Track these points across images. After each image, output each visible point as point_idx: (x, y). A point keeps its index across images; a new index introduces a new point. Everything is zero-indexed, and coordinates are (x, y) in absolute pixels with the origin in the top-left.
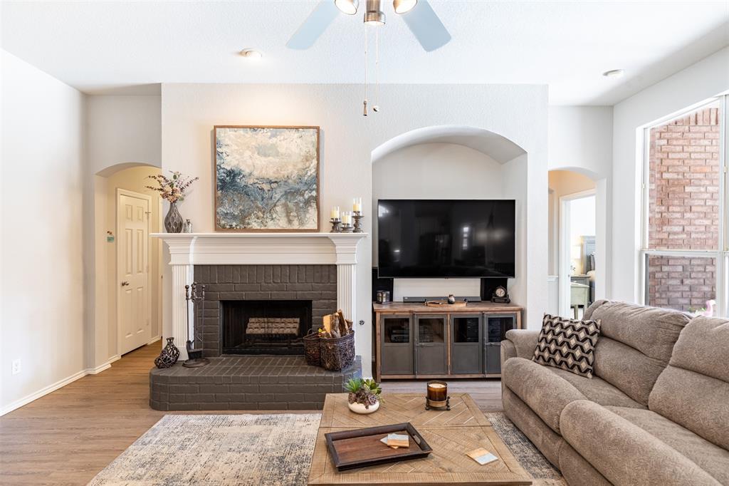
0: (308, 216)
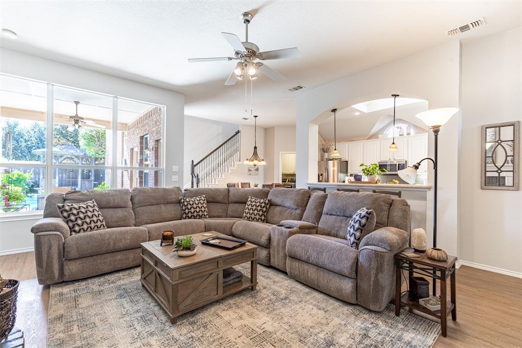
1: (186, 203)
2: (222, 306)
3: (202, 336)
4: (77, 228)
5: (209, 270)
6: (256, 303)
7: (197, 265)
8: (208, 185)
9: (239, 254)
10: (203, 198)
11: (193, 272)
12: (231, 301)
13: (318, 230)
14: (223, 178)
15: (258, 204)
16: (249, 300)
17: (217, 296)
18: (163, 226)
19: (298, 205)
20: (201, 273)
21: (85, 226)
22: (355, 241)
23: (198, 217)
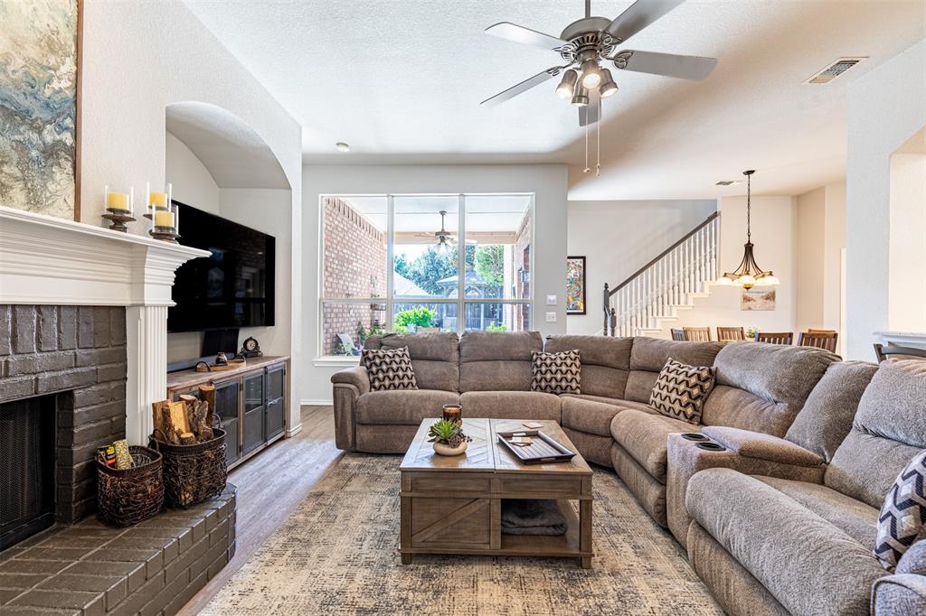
0: (51, 187)
1: (539, 362)
2: (496, 571)
3: (418, 607)
4: (377, 384)
5: (472, 491)
6: (563, 597)
7: (445, 475)
8: (639, 330)
9: (542, 477)
10: (573, 356)
11: (439, 485)
12: (519, 570)
13: (827, 474)
14: (675, 315)
15: (681, 377)
16: (556, 584)
17: (487, 547)
18: (484, 397)
19: (780, 392)
20: (454, 491)
21: (387, 382)
22: (892, 542)
23: (558, 390)
